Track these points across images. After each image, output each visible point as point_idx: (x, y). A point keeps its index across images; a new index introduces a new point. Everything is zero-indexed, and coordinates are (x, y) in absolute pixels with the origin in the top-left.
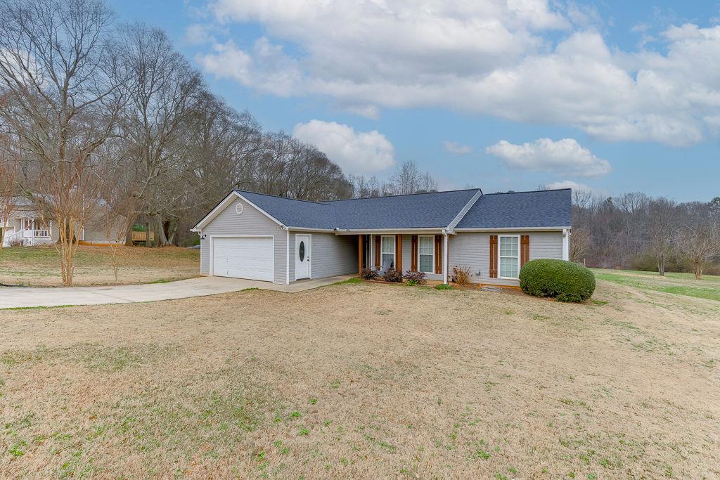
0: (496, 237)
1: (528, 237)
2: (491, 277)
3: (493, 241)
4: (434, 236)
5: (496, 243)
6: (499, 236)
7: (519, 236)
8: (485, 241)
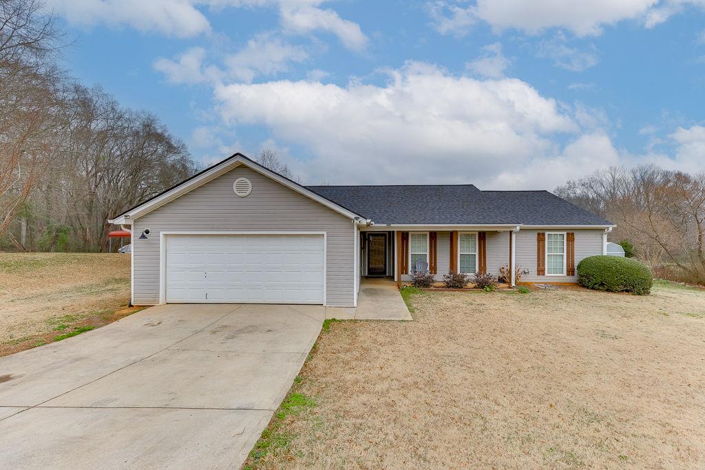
0: (544, 234)
1: (573, 234)
2: (539, 274)
3: (541, 238)
4: (477, 233)
5: (544, 240)
6: (547, 233)
7: (565, 233)
8: (533, 238)
